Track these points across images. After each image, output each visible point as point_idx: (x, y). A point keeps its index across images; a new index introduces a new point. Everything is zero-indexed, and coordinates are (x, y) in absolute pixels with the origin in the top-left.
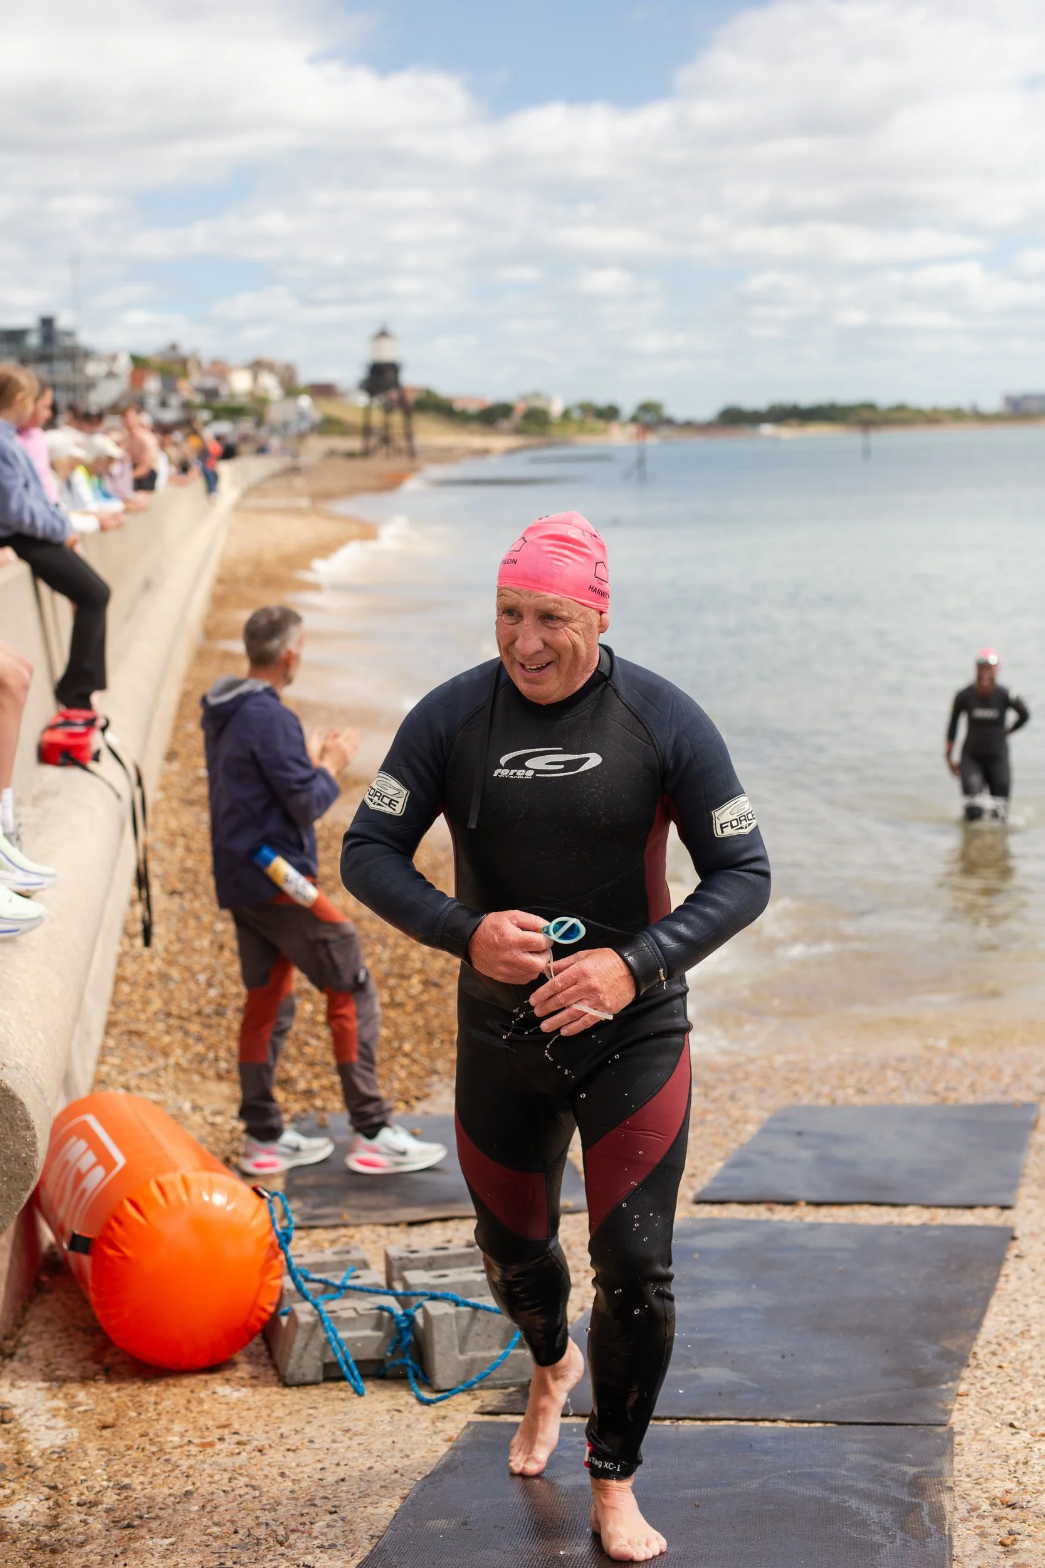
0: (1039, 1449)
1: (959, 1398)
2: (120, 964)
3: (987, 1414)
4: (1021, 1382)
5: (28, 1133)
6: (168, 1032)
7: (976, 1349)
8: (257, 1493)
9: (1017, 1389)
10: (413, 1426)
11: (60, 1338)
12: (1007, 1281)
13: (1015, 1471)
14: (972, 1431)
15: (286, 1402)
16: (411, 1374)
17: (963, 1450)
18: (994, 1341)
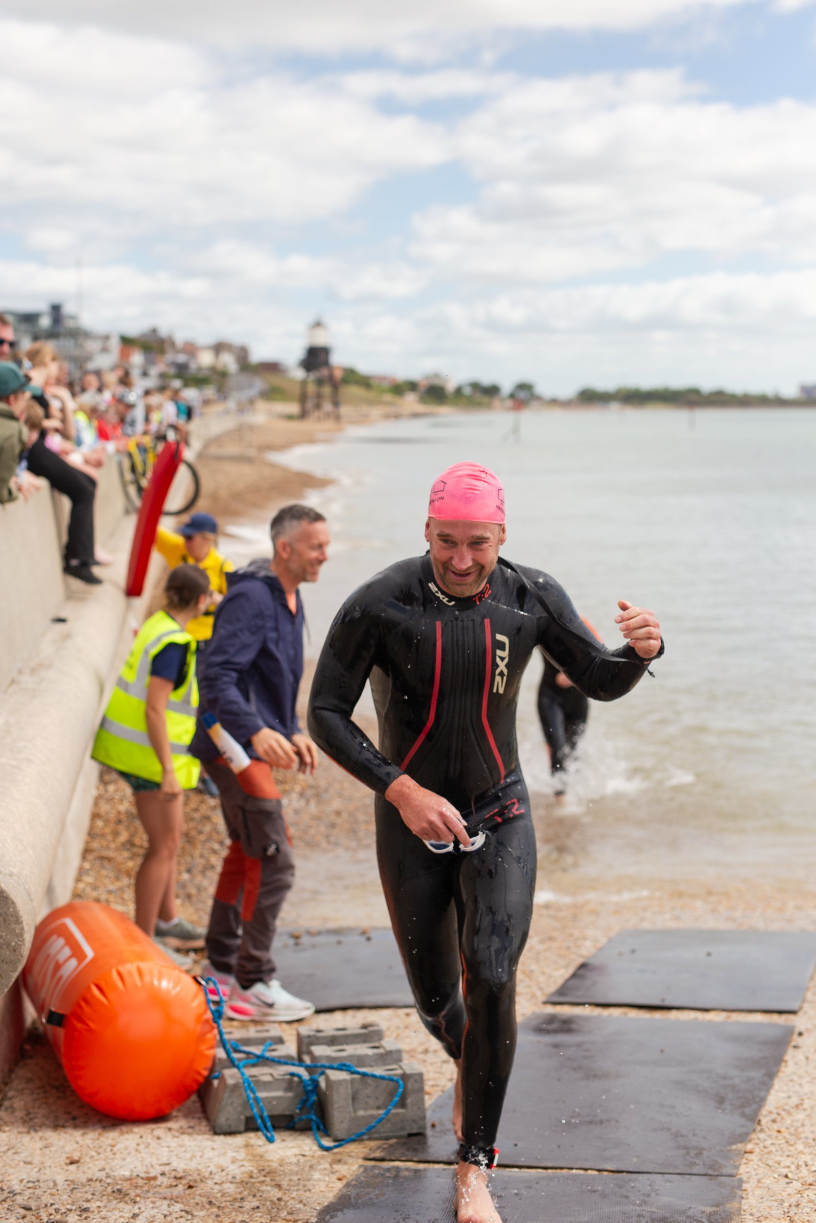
0: (808, 1195)
1: (746, 1155)
2: (96, 804)
3: (768, 1167)
4: (795, 1143)
5: (18, 927)
6: (131, 858)
7: (761, 1118)
8: (190, 1217)
9: (791, 1148)
10: (315, 1167)
11: (38, 1094)
12: (786, 1066)
13: (788, 1212)
14: (755, 1180)
15: (215, 1146)
16: (314, 1127)
17: (747, 1194)
18: (775, 1111)
